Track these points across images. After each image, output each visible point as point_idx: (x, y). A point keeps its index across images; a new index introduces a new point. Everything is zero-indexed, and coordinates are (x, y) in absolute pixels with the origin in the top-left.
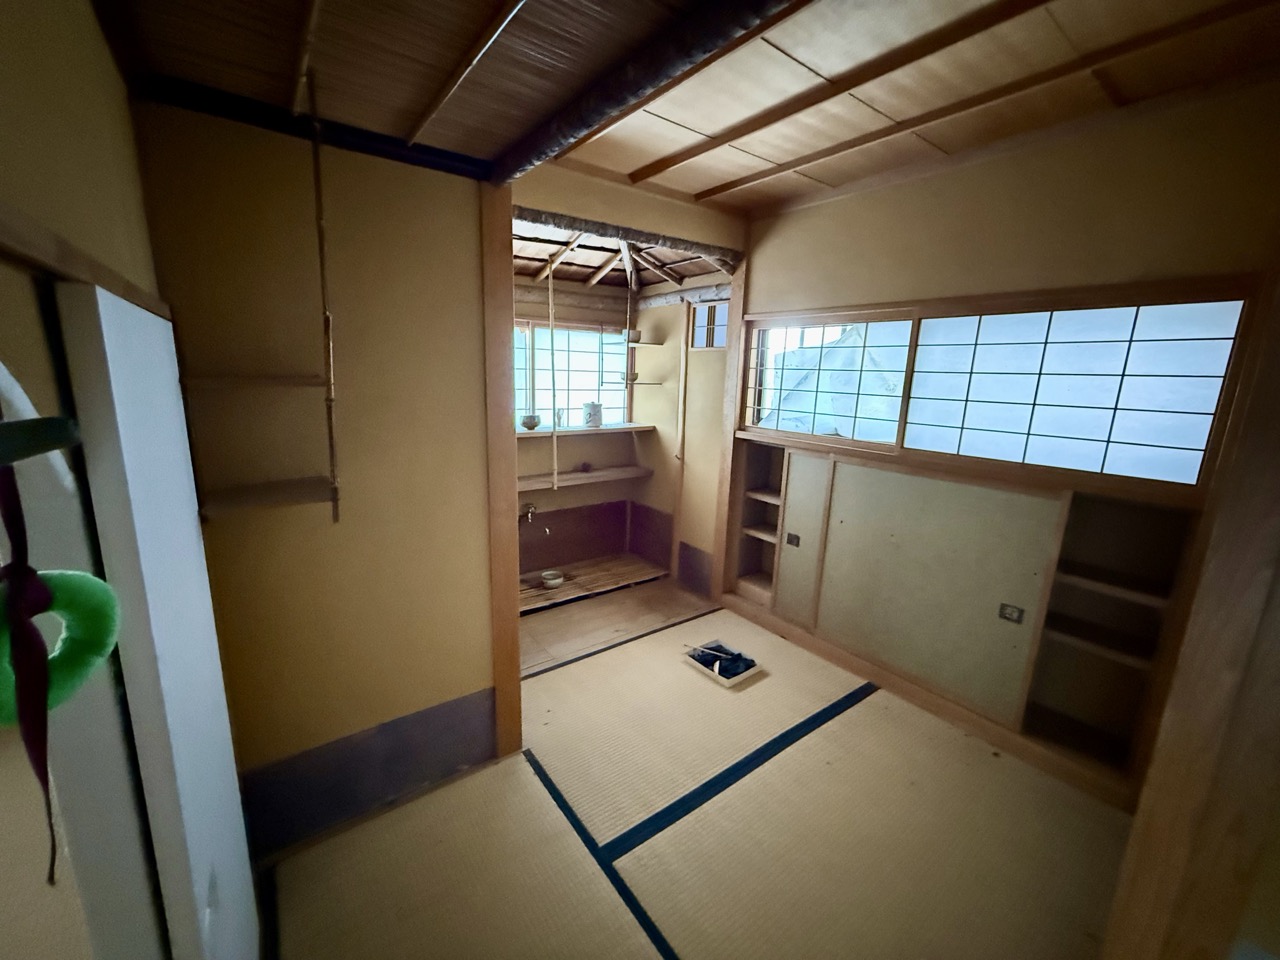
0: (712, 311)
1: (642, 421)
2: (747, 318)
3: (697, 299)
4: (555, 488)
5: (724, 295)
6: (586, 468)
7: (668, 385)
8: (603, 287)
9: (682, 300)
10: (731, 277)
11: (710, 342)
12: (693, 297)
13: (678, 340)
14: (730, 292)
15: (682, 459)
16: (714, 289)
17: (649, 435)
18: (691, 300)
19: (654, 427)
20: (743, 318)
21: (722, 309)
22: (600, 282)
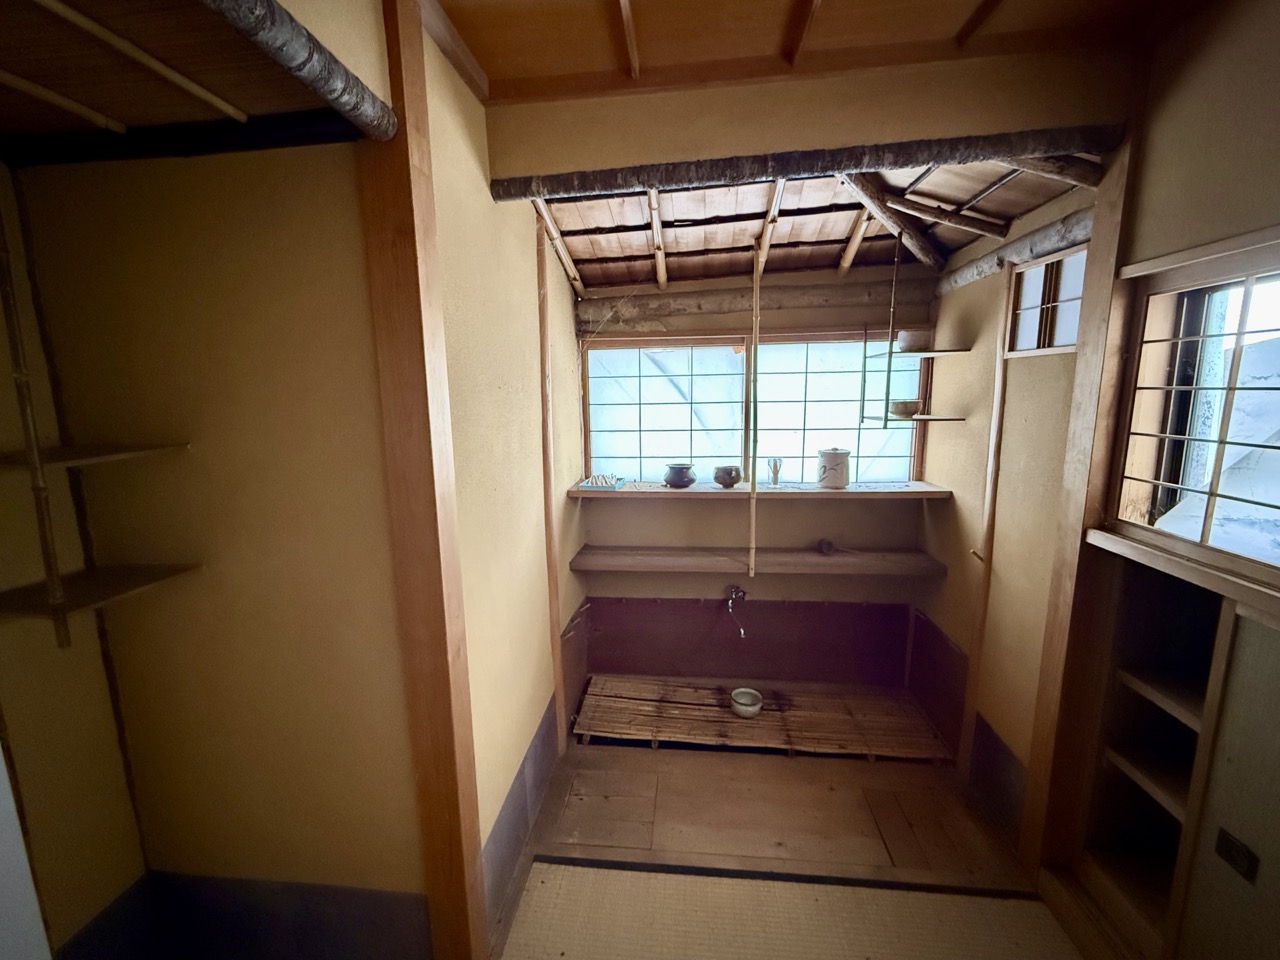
0: (1053, 274)
1: (937, 481)
2: (1130, 272)
3: (1027, 254)
4: (752, 574)
5: (1079, 233)
6: (822, 547)
7: (974, 421)
8: (862, 269)
9: (1001, 263)
10: (1094, 189)
11: (1046, 336)
12: (1019, 253)
13: (993, 339)
14: (1090, 223)
15: (988, 559)
16: (1059, 226)
17: (943, 505)
18: (1015, 260)
19: (951, 493)
20: (1117, 274)
21: (1075, 266)
22: (855, 263)
